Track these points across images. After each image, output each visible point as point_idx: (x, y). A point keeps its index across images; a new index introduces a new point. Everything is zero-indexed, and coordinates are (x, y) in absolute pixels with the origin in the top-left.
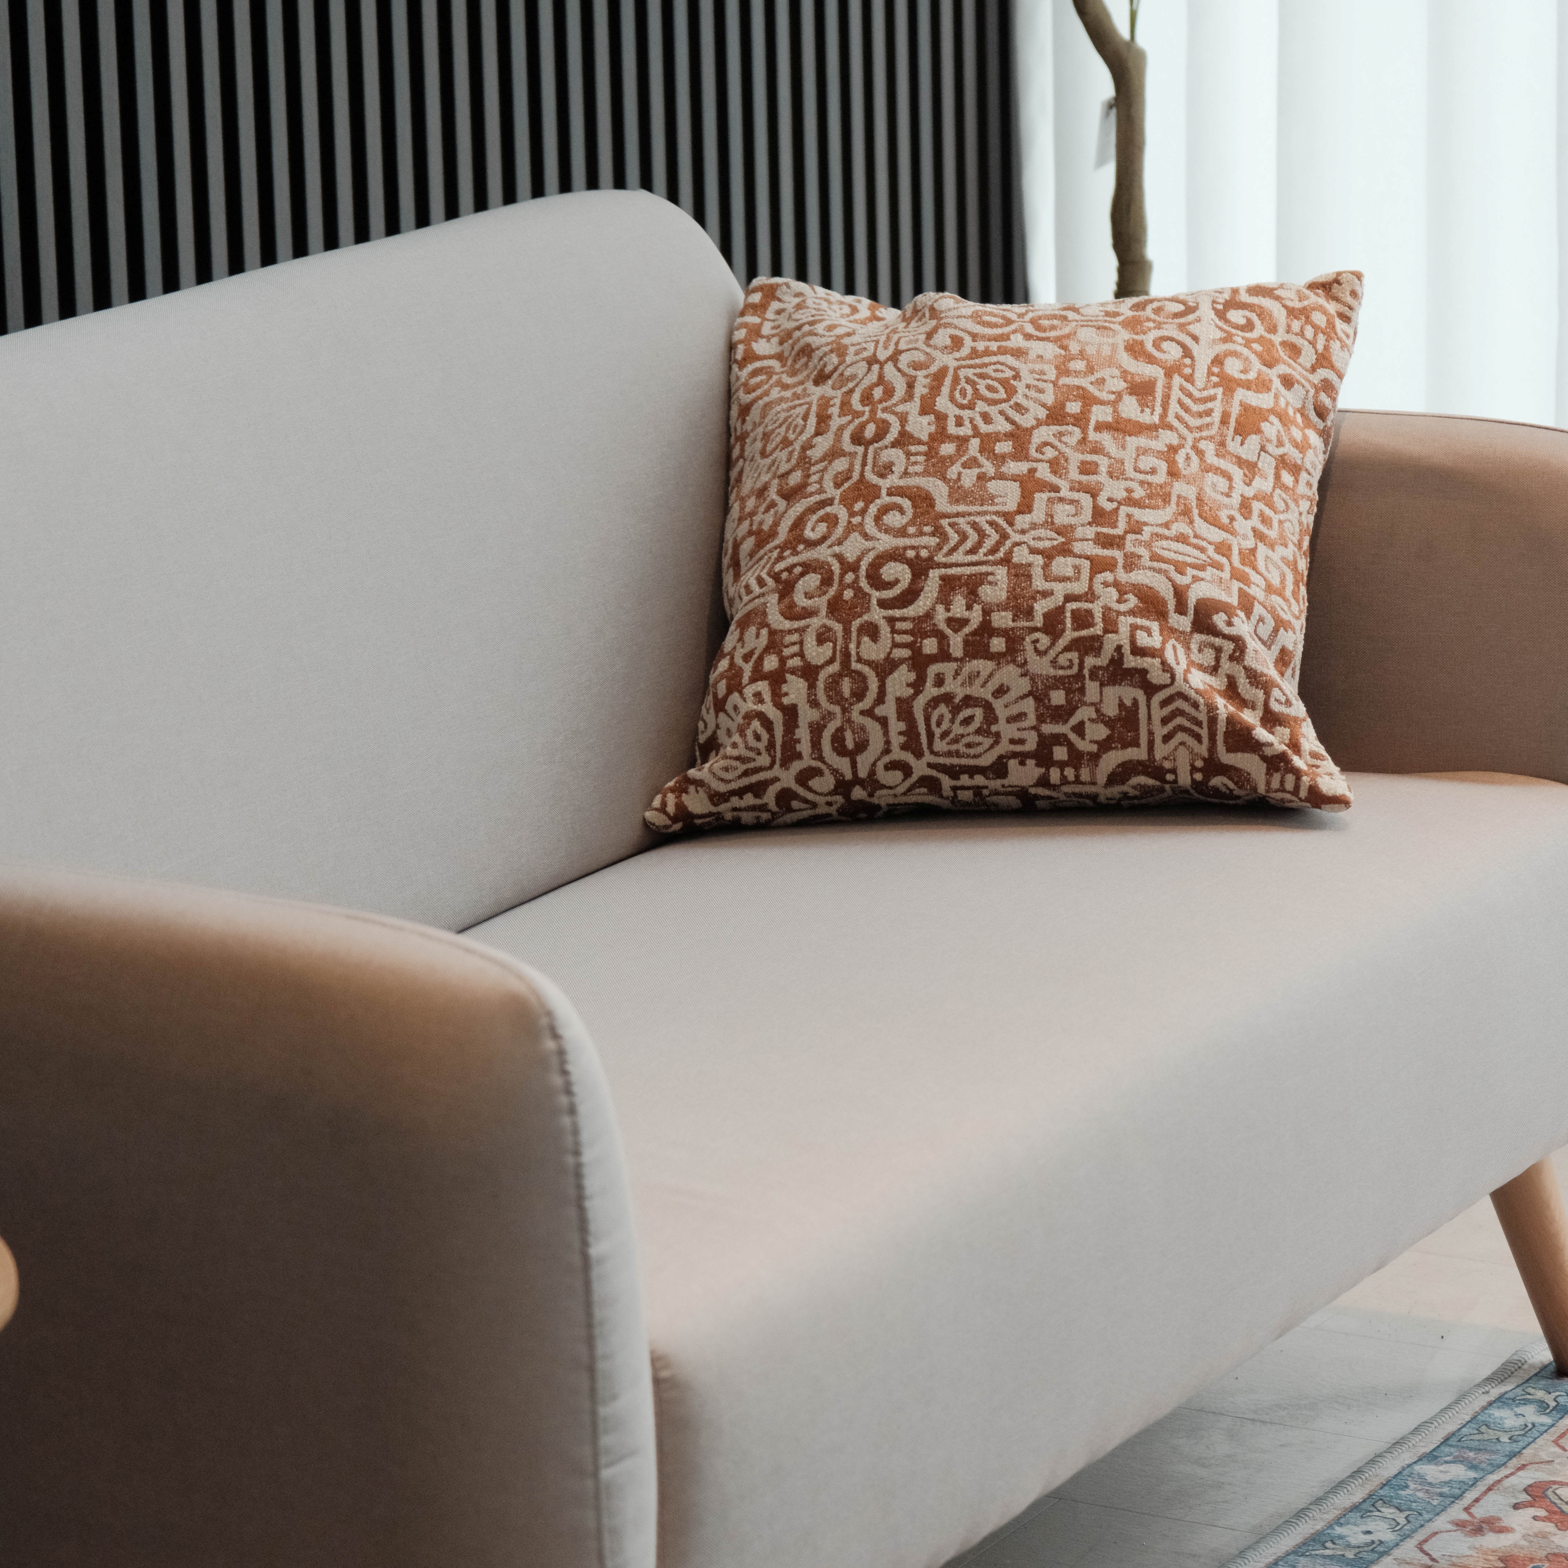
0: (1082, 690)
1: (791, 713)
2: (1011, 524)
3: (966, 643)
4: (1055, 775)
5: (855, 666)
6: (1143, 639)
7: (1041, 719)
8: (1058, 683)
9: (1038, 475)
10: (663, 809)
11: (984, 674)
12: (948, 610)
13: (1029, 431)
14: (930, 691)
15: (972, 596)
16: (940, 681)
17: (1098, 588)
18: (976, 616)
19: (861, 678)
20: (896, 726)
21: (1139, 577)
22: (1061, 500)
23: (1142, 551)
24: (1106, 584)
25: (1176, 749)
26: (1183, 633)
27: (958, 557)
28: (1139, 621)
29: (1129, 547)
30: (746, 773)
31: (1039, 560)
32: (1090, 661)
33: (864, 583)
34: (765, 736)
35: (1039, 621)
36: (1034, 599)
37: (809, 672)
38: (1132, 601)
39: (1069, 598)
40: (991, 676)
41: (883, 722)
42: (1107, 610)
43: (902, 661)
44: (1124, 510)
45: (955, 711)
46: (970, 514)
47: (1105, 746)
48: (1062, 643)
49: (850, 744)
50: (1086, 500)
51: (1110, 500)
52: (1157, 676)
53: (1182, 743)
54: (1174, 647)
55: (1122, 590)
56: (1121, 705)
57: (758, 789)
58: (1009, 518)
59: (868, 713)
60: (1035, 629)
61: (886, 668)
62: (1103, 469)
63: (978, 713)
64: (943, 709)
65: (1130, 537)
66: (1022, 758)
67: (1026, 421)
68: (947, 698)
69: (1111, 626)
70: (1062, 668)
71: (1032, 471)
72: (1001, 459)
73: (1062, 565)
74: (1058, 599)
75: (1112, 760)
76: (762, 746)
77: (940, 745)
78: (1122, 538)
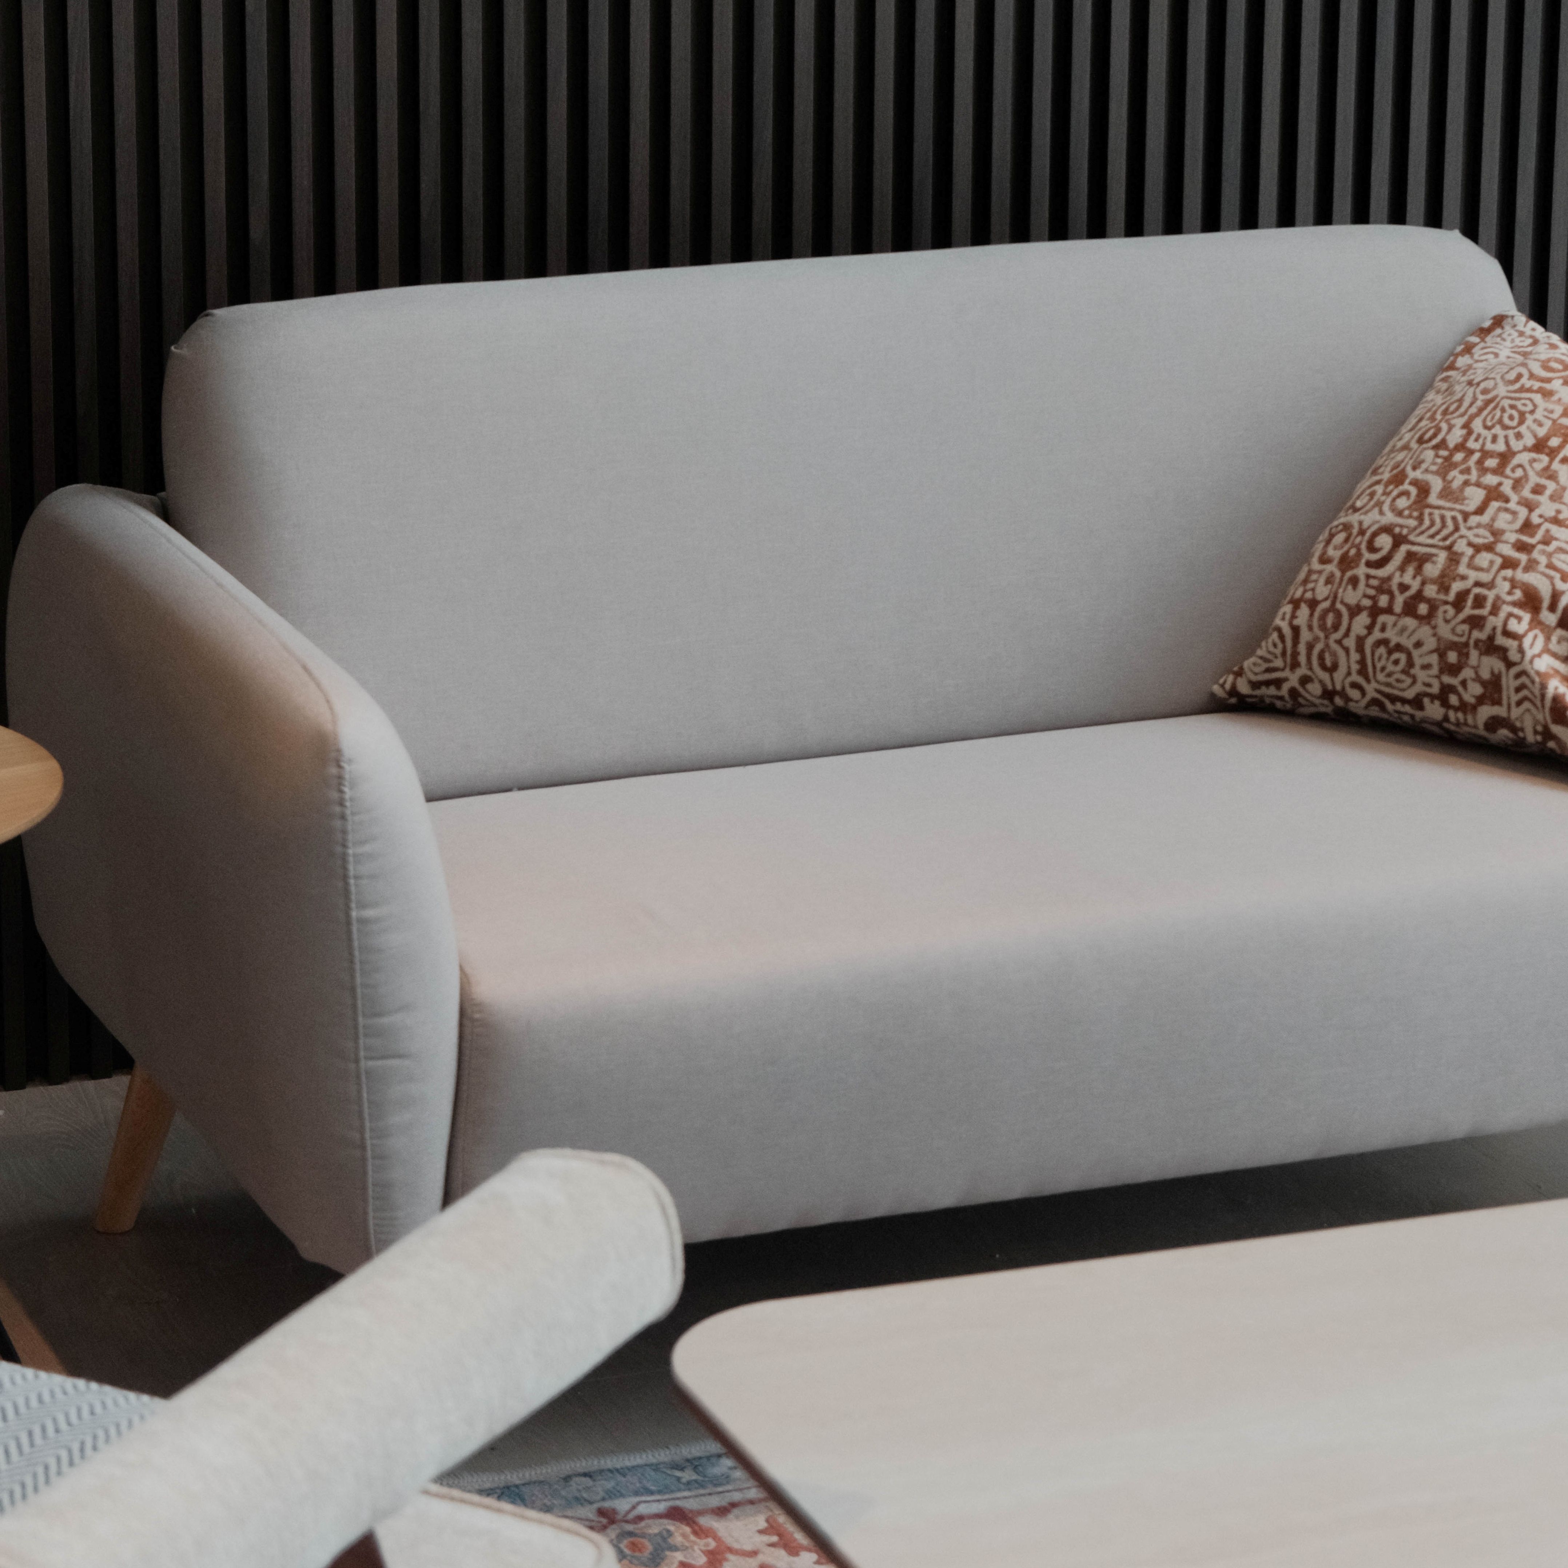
0: (1467, 655)
1: (1296, 630)
2: (1465, 520)
3: (1406, 603)
4: (1452, 715)
5: (1339, 606)
6: (1514, 626)
7: (1442, 671)
8: (1454, 646)
9: (1502, 488)
10: (1222, 686)
11: (1411, 629)
12: (1401, 576)
13: (1514, 454)
14: (1377, 635)
15: (1419, 570)
16: (1383, 629)
17: (1499, 580)
18: (1415, 585)
19: (1339, 615)
20: (1355, 656)
21: (1533, 579)
22: (1507, 510)
23: (1543, 560)
24: (1505, 579)
25: (1523, 714)
26: (1548, 626)
27: (1422, 539)
28: (1516, 611)
29: (1535, 554)
30: (1268, 670)
31: (1470, 551)
32: (1476, 634)
33: (1363, 546)
34: (1280, 646)
35: (1451, 597)
36: (1454, 579)
37: (1313, 604)
38: (1518, 594)
39: (1478, 584)
40: (1414, 631)
41: (1347, 650)
42: (1498, 598)
43: (1365, 608)
44: (1547, 525)
45: (1390, 652)
46: (1444, 508)
47: (1481, 700)
48: (1462, 616)
49: (1328, 663)
50: (1523, 512)
51: (1541, 516)
52: (1513, 656)
53: (1528, 710)
54: (1535, 637)
55: (1514, 584)
56: (1492, 673)
57: (1278, 683)
58: (1466, 516)
59: (1339, 642)
60: (1446, 603)
61: (1355, 611)
62: (1548, 492)
63: (1403, 657)
64: (1382, 650)
65: (1540, 547)
66: (1432, 697)
67: (1516, 445)
68: (1384, 642)
69: (1495, 611)
70: (1458, 635)
71: (1500, 484)
72: (1483, 471)
73: (1484, 559)
74: (1469, 583)
75: (1486, 712)
76: (1278, 651)
77: (1381, 677)
78: (1533, 547)
